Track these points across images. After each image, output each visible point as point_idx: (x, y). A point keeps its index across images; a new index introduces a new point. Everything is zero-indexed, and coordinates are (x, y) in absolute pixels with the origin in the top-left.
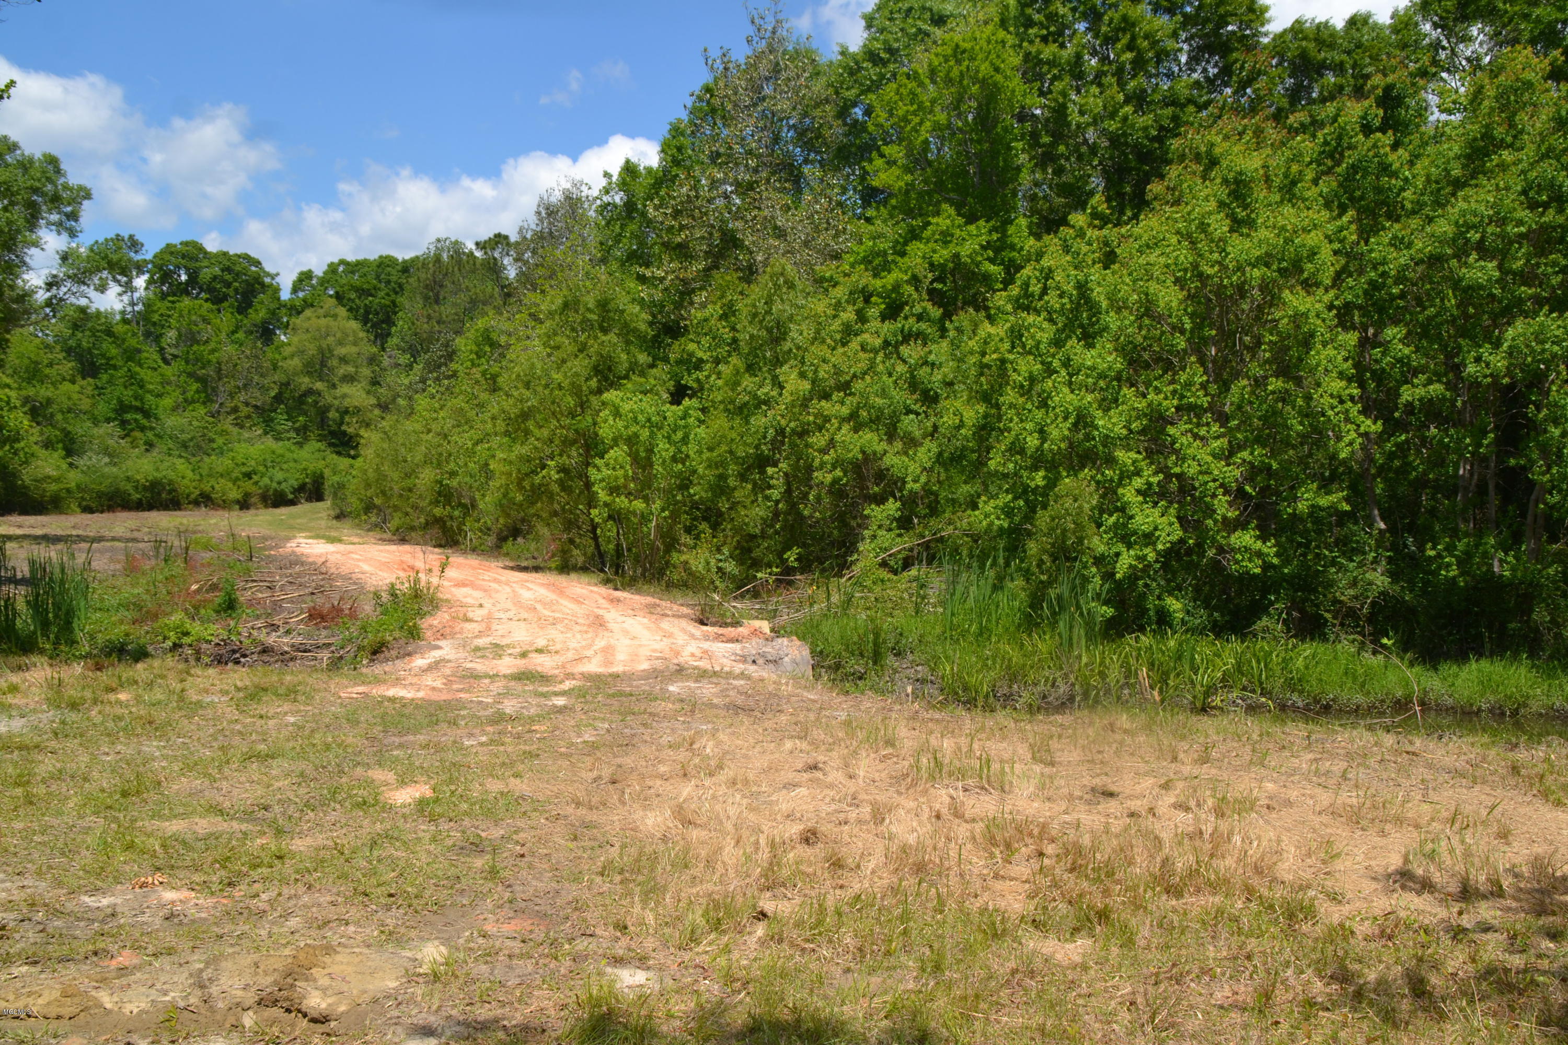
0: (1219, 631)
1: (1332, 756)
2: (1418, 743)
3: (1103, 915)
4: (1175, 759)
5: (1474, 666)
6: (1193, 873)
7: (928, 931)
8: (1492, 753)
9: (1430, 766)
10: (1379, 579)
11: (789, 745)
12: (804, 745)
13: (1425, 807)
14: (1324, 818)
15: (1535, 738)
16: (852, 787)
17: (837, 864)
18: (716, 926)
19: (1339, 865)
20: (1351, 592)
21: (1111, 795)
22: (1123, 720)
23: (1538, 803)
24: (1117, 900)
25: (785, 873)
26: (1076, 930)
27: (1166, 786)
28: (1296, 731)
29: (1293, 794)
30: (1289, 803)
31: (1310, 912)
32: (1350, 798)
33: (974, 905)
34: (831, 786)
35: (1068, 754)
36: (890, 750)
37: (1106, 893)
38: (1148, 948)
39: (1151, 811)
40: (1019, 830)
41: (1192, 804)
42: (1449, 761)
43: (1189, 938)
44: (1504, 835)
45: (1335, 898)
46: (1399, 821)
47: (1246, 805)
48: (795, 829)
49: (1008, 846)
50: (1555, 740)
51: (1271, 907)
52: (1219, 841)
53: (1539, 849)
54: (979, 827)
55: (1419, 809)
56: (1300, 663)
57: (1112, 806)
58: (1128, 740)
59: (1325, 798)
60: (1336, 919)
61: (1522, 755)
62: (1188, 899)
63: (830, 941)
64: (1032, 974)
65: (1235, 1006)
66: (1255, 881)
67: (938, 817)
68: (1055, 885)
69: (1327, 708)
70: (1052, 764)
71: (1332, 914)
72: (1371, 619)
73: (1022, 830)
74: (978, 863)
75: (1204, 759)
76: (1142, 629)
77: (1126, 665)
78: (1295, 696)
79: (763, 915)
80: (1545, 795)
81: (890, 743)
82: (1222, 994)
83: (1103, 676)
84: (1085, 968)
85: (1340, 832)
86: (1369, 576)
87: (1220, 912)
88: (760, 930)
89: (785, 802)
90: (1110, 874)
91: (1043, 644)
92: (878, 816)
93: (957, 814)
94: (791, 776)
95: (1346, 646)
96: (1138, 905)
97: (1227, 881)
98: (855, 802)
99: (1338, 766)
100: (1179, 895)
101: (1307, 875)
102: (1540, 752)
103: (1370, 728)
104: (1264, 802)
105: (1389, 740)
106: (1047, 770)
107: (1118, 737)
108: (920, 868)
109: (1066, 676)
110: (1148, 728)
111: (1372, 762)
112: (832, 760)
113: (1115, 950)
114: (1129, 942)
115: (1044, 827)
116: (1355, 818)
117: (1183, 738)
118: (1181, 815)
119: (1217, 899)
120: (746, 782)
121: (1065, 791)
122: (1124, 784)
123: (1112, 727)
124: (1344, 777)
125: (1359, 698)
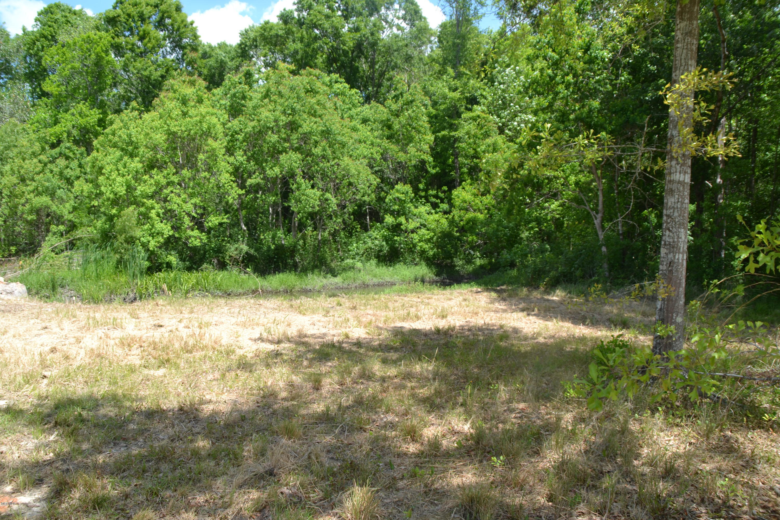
0: (189, 269)
1: (234, 307)
2: (261, 302)
3: (168, 361)
4: (181, 313)
5: (277, 276)
6: (194, 346)
7: (109, 373)
8: (284, 302)
9: (266, 308)
10: (245, 248)
11: (32, 321)
12: (38, 321)
13: (265, 320)
14: (235, 326)
15: (297, 298)
16: (63, 333)
17: (67, 358)
18: (28, 382)
19: (240, 339)
20: (235, 253)
21: (161, 326)
22: (161, 302)
23: (299, 315)
24: (171, 356)
25: (49, 362)
26: (159, 367)
27: (180, 321)
28: (222, 301)
29: (223, 320)
30: (222, 323)
31: (233, 352)
32: (241, 319)
33: (123, 364)
34: (55, 333)
35: (143, 315)
36: (74, 319)
37: (167, 354)
38: (184, 369)
39: (177, 329)
40: (132, 339)
41: (190, 326)
42: (272, 306)
43: (197, 364)
44: (289, 325)
45: (240, 348)
46: (258, 324)
47: (208, 324)
48: (47, 349)
49: (129, 345)
50: (303, 297)
51: (221, 352)
52: (201, 336)
53: (300, 327)
54: (117, 341)
55: (263, 320)
56: (219, 279)
57: (162, 329)
58: (164, 308)
59: (233, 320)
60: (241, 353)
61: (294, 303)
62: (194, 353)
63: (74, 381)
64: (148, 380)
65: (214, 380)
66: (216, 346)
67: (101, 338)
68: (149, 354)
69: (229, 295)
70: (138, 318)
71: (240, 352)
72: (243, 262)
73: (133, 339)
74: (119, 351)
75: (192, 312)
76: (160, 271)
77: (156, 284)
78: (218, 292)
79: (45, 377)
80: (300, 312)
81: (74, 317)
82: (210, 377)
83: (147, 289)
84: (165, 376)
85: (239, 329)
86: (242, 246)
87: (205, 356)
88: (45, 381)
89: (39, 341)
90: (168, 348)
91: (123, 279)
92: (78, 341)
93: (107, 336)
94: (37, 332)
95: (235, 271)
96: (178, 357)
97: (206, 346)
98: (66, 338)
99: (237, 310)
100: (191, 352)
101: (232, 342)
102: (298, 301)
103: (246, 299)
104: (214, 323)
105: (252, 301)
106: (137, 320)
107: (160, 307)
108: (99, 355)
109: (132, 290)
110: (170, 304)
111: (247, 308)
112: (53, 325)
113: (173, 371)
114: (178, 367)
115: (140, 338)
116: (244, 325)
117: (183, 306)
118: (187, 330)
119: (204, 352)
120: (20, 335)
121: (145, 326)
122: (165, 322)
123: (157, 304)
124: (239, 313)
125: (240, 290)
